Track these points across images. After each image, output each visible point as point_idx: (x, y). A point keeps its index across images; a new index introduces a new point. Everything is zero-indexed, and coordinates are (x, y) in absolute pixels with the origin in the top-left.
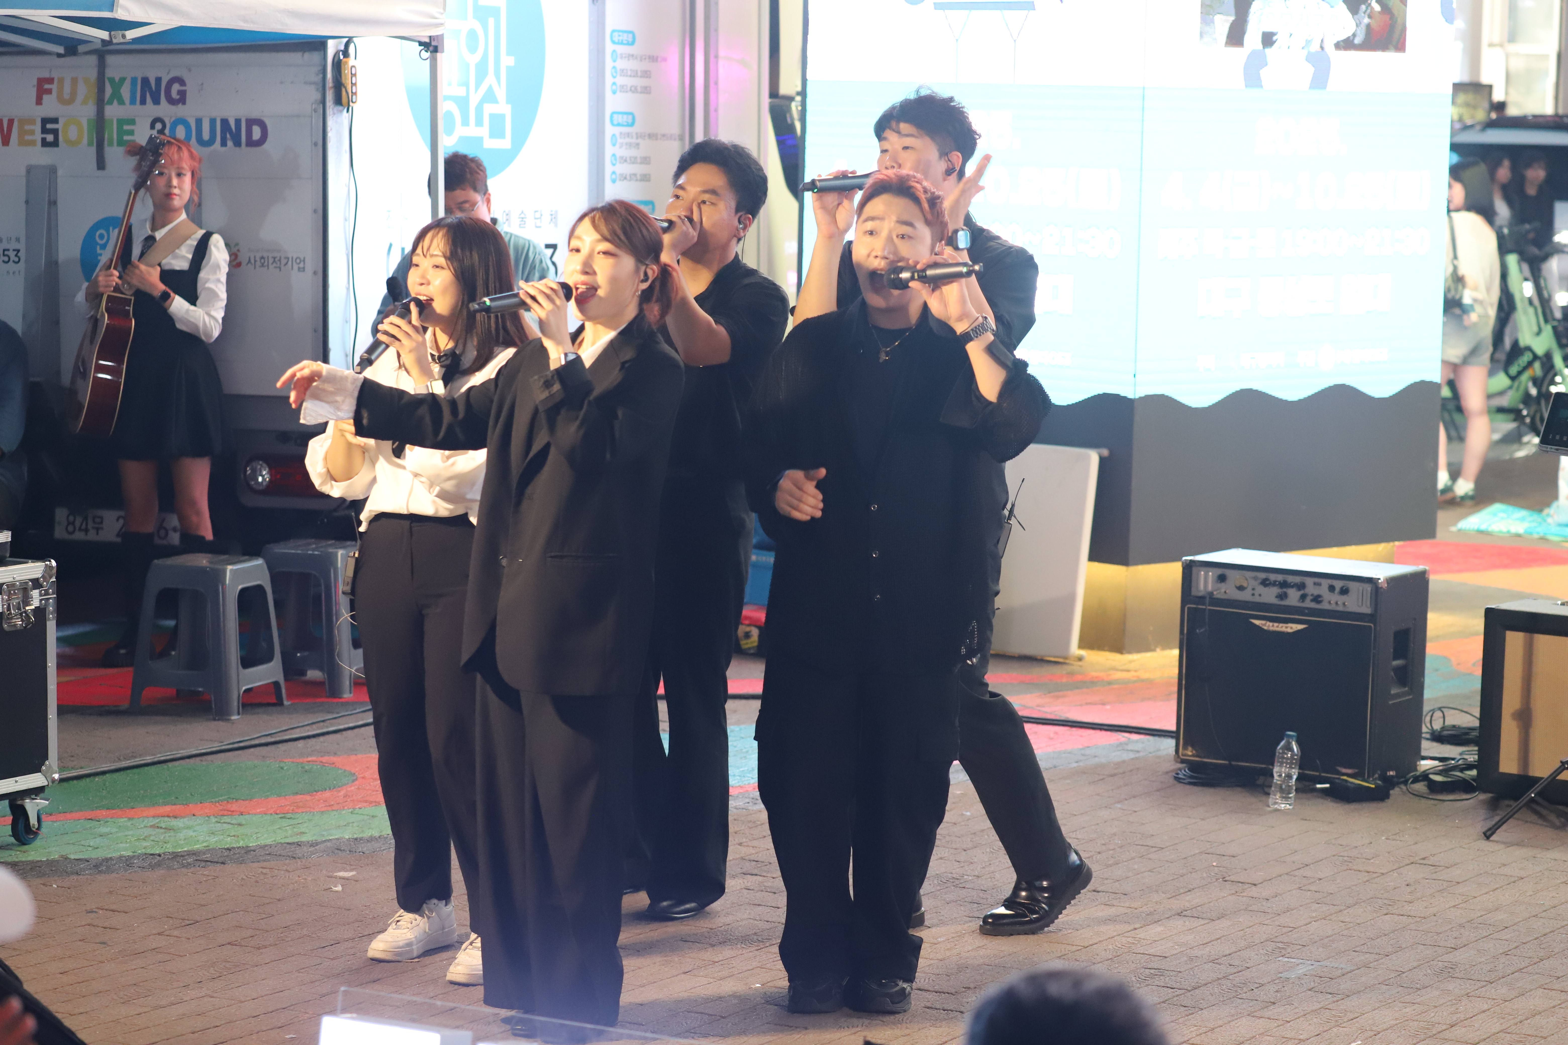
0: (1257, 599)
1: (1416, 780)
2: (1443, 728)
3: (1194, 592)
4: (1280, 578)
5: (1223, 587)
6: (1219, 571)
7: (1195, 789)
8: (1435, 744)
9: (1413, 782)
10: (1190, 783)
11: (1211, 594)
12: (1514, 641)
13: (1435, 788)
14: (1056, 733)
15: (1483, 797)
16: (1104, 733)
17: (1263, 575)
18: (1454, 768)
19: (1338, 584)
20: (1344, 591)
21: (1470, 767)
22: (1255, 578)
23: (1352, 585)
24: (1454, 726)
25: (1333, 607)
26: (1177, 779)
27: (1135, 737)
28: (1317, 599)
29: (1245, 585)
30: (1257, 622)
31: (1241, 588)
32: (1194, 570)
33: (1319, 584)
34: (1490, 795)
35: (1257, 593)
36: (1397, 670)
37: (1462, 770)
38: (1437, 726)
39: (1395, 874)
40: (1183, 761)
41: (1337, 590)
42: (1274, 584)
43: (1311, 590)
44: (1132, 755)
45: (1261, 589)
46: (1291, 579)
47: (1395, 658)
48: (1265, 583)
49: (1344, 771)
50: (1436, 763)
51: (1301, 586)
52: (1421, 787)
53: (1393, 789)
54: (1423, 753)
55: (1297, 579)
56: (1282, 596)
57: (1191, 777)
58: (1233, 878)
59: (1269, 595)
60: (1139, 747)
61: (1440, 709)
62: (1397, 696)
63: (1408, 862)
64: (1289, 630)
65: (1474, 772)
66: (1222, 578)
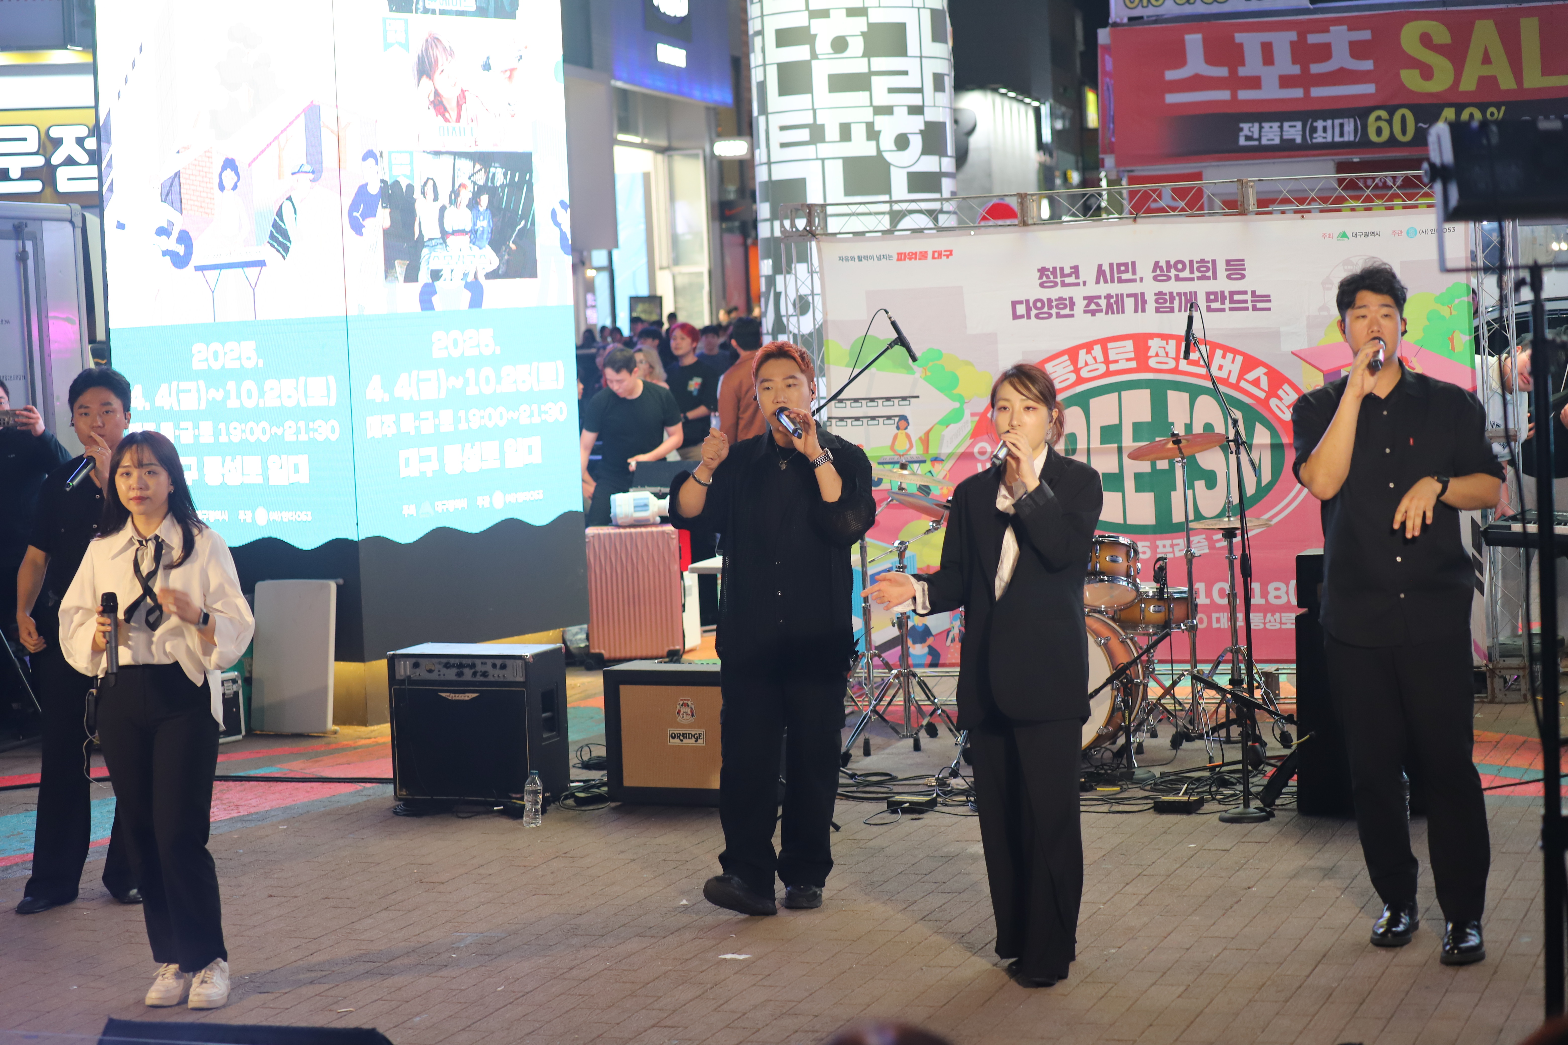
0: (442, 678)
1: (566, 798)
2: (590, 759)
3: (398, 677)
4: (457, 661)
5: (418, 671)
6: (414, 660)
7: (408, 819)
8: (584, 771)
9: (564, 799)
10: (404, 815)
11: (409, 677)
12: (626, 691)
13: (581, 802)
14: (312, 788)
15: (613, 805)
16: (343, 784)
17: (444, 661)
18: (593, 786)
19: (498, 662)
20: (503, 667)
21: (604, 784)
22: (440, 663)
23: (508, 662)
24: (599, 757)
25: (496, 679)
26: (396, 813)
27: (368, 785)
28: (485, 674)
29: (433, 668)
30: (443, 695)
31: (430, 671)
32: (396, 661)
33: (485, 663)
34: (618, 804)
35: (441, 673)
36: (546, 720)
37: (598, 788)
38: (586, 758)
39: (544, 866)
40: (400, 800)
41: (498, 666)
42: (453, 666)
43: (480, 668)
44: (365, 799)
45: (444, 671)
46: (464, 661)
47: (544, 712)
48: (447, 666)
49: (514, 796)
50: (581, 784)
51: (473, 666)
52: (570, 802)
53: (550, 805)
54: (572, 778)
55: (469, 661)
56: (460, 674)
57: (405, 810)
58: (427, 880)
59: (451, 674)
60: (372, 791)
61: (587, 745)
62: (549, 738)
63: (553, 856)
64: (467, 698)
65: (605, 789)
66: (416, 665)
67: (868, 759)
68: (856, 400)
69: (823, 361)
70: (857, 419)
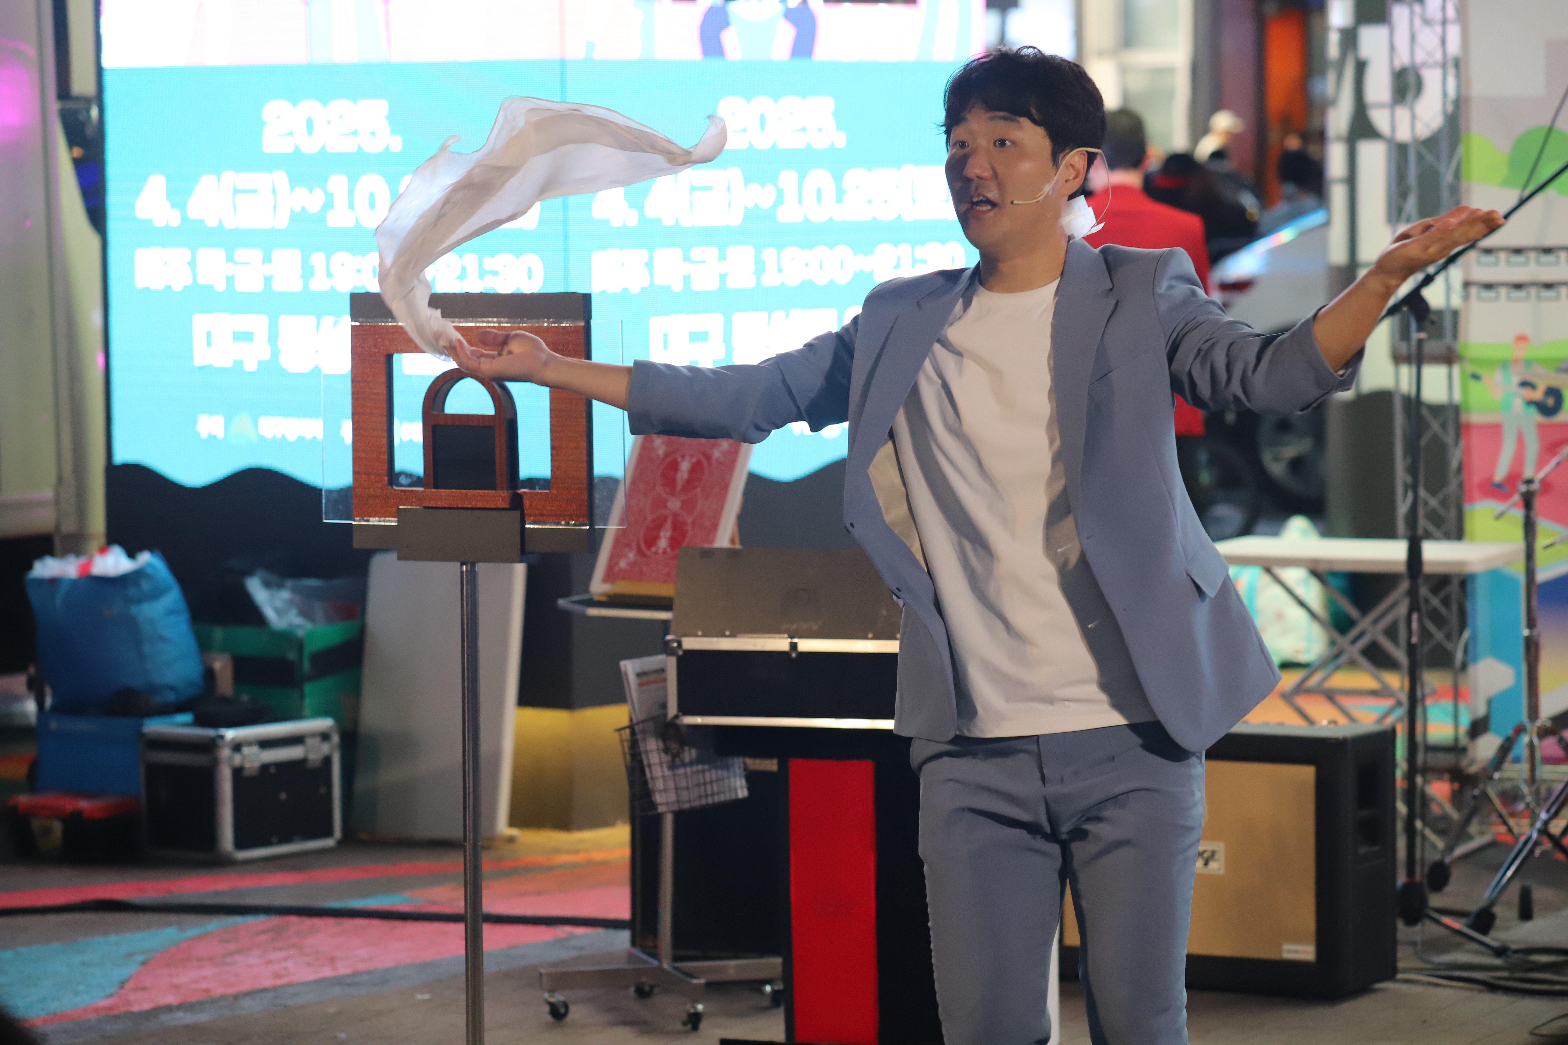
44: (573, 954)
60: (586, 941)
67: (1529, 926)
68: (1518, 251)
69: (1457, 175)
70: (1518, 286)
